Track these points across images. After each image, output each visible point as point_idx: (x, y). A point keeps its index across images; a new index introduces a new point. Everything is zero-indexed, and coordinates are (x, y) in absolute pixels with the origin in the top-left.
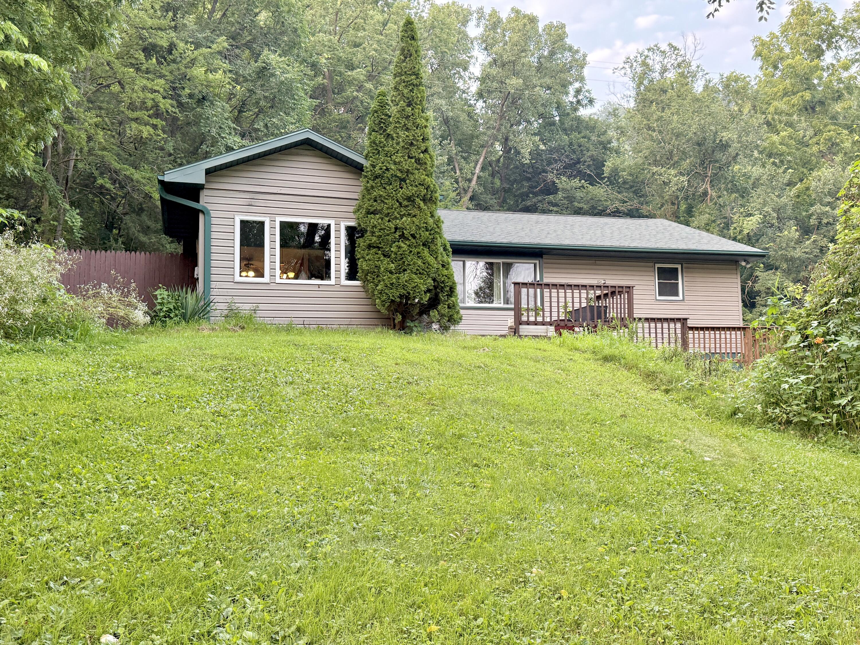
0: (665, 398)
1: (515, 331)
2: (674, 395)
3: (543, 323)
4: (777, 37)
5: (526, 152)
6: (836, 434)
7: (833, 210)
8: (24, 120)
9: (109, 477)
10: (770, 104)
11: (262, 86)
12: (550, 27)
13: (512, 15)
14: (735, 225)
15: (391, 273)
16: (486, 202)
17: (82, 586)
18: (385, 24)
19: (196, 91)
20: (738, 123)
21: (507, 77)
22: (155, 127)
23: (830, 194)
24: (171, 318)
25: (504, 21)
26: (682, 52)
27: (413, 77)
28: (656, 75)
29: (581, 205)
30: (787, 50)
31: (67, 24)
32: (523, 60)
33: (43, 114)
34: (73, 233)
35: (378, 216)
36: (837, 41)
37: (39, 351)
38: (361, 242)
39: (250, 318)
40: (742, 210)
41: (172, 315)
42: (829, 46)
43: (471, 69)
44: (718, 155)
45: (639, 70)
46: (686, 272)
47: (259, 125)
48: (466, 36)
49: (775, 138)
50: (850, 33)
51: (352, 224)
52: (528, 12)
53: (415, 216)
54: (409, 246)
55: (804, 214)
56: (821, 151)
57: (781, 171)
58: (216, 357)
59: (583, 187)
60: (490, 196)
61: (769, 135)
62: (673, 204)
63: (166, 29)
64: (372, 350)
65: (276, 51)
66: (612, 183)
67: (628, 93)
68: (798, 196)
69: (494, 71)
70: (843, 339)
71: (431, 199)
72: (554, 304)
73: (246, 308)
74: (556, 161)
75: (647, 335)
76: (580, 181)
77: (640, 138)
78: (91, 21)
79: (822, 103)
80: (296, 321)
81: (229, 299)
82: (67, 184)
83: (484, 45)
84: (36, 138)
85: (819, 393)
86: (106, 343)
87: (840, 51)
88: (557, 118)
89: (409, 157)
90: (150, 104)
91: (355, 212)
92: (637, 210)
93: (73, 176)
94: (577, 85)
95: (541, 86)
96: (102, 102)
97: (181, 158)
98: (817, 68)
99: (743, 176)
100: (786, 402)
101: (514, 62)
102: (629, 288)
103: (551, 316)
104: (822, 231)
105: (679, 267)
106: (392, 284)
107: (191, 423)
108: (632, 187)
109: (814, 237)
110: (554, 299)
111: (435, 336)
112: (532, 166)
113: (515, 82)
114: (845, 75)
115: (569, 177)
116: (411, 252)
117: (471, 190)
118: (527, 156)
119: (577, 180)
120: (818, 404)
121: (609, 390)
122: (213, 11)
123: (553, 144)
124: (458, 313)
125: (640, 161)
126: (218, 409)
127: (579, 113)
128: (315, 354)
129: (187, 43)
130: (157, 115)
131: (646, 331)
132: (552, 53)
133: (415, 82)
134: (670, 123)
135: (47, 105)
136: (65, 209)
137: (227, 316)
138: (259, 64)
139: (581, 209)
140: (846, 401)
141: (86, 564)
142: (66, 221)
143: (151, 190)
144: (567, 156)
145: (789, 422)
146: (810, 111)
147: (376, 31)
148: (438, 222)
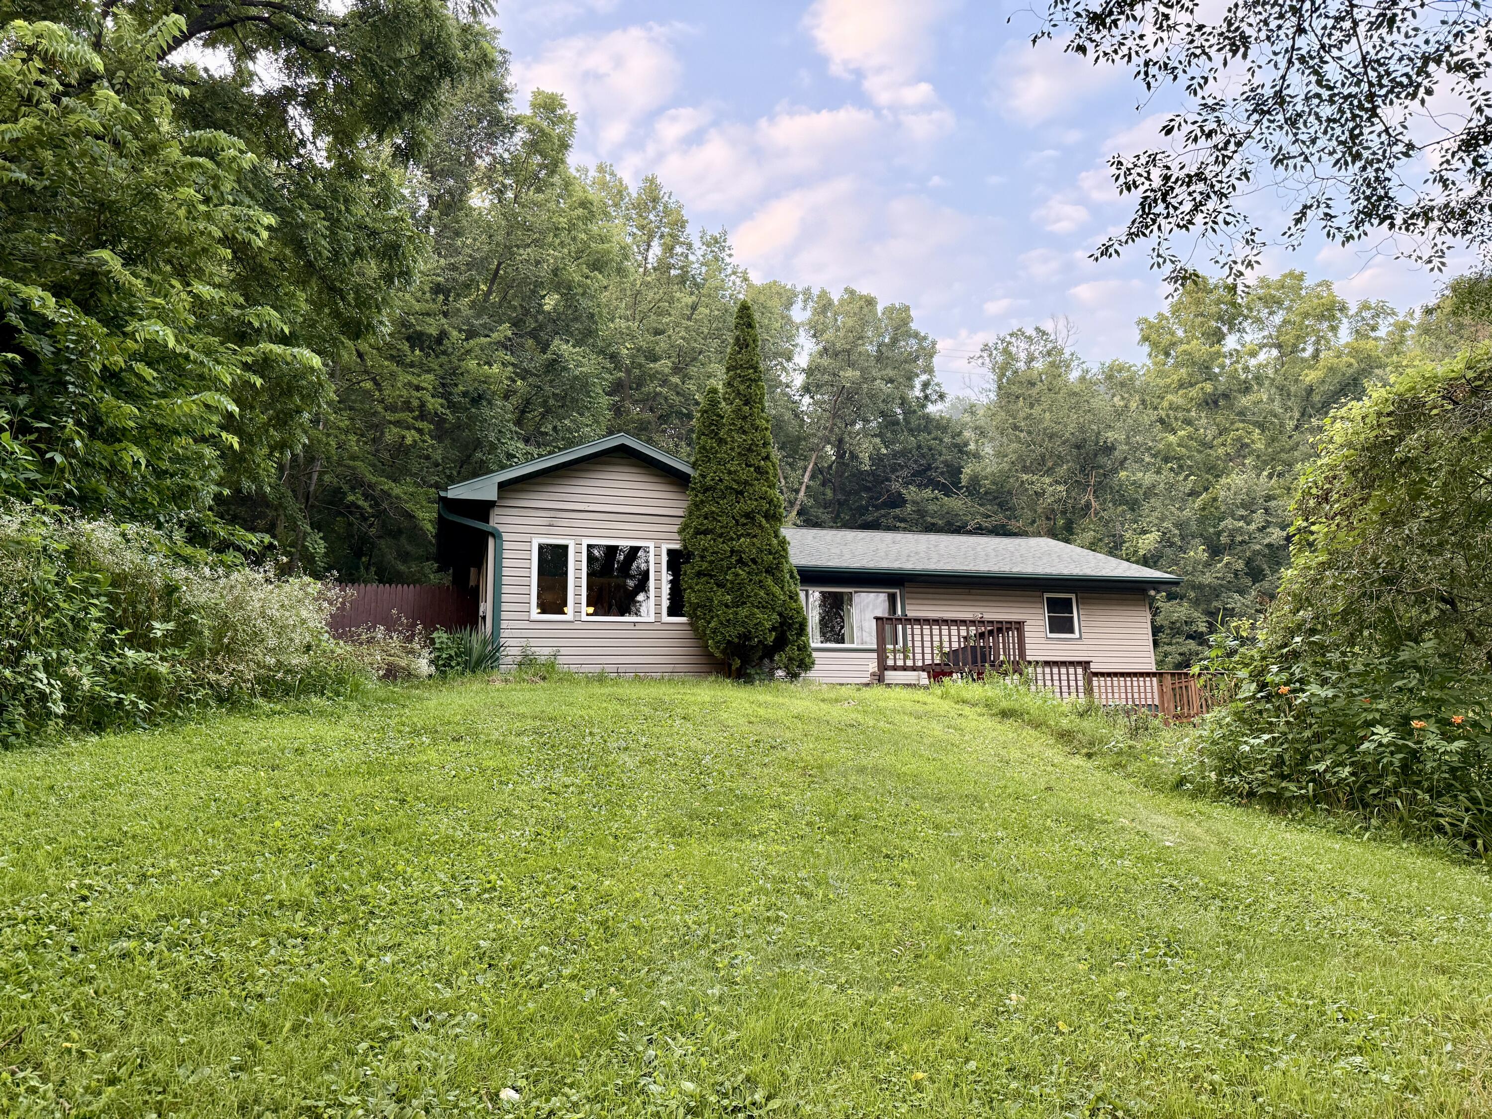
0: (1089, 764)
1: (879, 678)
2: (1098, 761)
3: (914, 669)
4: (1167, 319)
5: (865, 457)
6: (1314, 809)
7: (1248, 525)
8: (266, 426)
9: (442, 876)
10: (1163, 398)
11: (551, 381)
12: (890, 310)
13: (846, 297)
14: (1127, 545)
15: (727, 606)
16: (817, 517)
17: (453, 1023)
18: (694, 308)
19: (471, 389)
20: (1124, 421)
21: (841, 368)
22: (420, 431)
23: (1244, 505)
24: (452, 667)
25: (836, 303)
26: (1052, 337)
27: (751, 371)
28: (1021, 365)
29: (933, 521)
30: (1180, 333)
31: (327, 310)
32: (860, 349)
33: (291, 416)
34: (315, 562)
35: (709, 537)
36: (1240, 323)
37: (305, 712)
38: (687, 569)
39: (553, 665)
40: (1135, 526)
41: (453, 663)
42: (1230, 329)
43: (796, 359)
44: (1102, 460)
45: (1000, 359)
46: (1083, 604)
47: (547, 428)
48: (789, 320)
49: (1172, 438)
50: (1255, 313)
51: (676, 546)
52: (864, 292)
53: (755, 536)
54: (749, 573)
55: (1211, 530)
56: (1228, 454)
57: (1181, 478)
58: (524, 716)
59: (937, 499)
60: (821, 510)
61: (1165, 435)
62: (1048, 519)
63: (435, 315)
64: (716, 705)
65: (568, 341)
66: (971, 494)
67: (988, 386)
68: (1204, 509)
69: (825, 361)
70: (1314, 688)
71: (774, 516)
72: (927, 644)
73: (543, 652)
74: (902, 467)
75: (1049, 683)
76: (933, 491)
77: (1005, 440)
78: (357, 306)
79: (1226, 396)
80: (609, 669)
81: (523, 642)
82: (307, 502)
83: (812, 332)
84: (282, 446)
85: (1286, 757)
86: (382, 702)
87: (1244, 335)
88: (901, 417)
89: (747, 465)
90: (415, 403)
91: (679, 533)
92: (1003, 526)
93: (316, 491)
94: (924, 377)
95: (882, 379)
96: (354, 401)
97: (450, 468)
98: (1218, 354)
99: (1132, 484)
100: (1245, 769)
101: (848, 352)
102: (1019, 626)
103: (923, 659)
104: (1236, 551)
105: (1073, 597)
106: (728, 621)
107: (520, 803)
108: (995, 498)
109: (1226, 559)
110: (927, 638)
111: (783, 685)
112: (872, 473)
113: (850, 373)
114: (1253, 362)
115: (919, 486)
116: (751, 580)
117: (798, 502)
118: (867, 461)
119: (929, 490)
120: (1286, 770)
121: (1018, 755)
122: (489, 292)
123: (897, 447)
124: (810, 656)
125: (1005, 466)
126: (547, 785)
127: (927, 411)
128: (647, 710)
129: (460, 331)
130: (422, 417)
131: (1048, 677)
132: (894, 341)
133: (753, 376)
134: (1041, 421)
135: (297, 406)
136: (305, 533)
137: (520, 664)
138: (548, 356)
139: (933, 524)
140: (1324, 767)
141: (448, 994)
142: (307, 548)
143: (413, 508)
144: (916, 461)
145: (1251, 794)
146: (1212, 406)
147: (683, 316)
148: (783, 543)
